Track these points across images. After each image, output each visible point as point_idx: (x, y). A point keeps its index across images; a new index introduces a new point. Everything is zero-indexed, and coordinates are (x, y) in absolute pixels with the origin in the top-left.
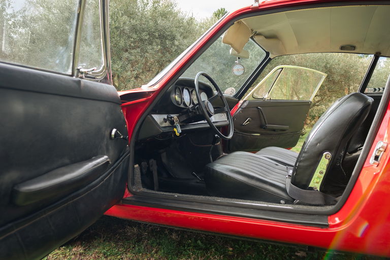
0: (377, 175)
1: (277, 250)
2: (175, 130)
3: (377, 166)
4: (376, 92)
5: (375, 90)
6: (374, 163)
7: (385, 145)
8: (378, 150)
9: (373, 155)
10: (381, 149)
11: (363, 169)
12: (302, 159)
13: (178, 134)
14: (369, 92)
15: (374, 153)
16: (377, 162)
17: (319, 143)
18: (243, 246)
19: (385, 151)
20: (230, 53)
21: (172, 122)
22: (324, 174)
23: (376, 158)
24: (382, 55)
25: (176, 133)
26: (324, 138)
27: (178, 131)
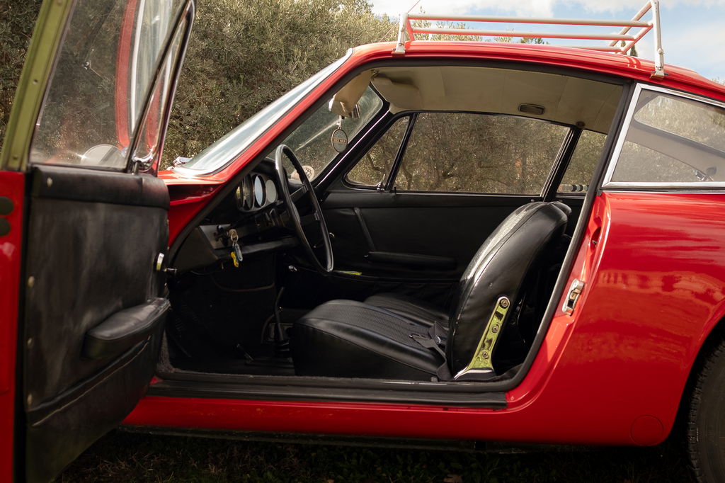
0: (570, 326)
1: (412, 478)
2: (233, 254)
3: (571, 315)
4: (576, 191)
5: (575, 188)
6: (567, 311)
7: (582, 285)
8: (574, 293)
9: (567, 300)
10: (576, 291)
11: (554, 321)
12: (465, 308)
13: (236, 263)
14: (565, 191)
15: (568, 296)
16: (571, 309)
17: (493, 282)
18: (352, 475)
19: (581, 294)
20: (330, 107)
21: (226, 240)
22: (498, 331)
23: (570, 303)
24: (586, 127)
25: (235, 261)
26: (500, 275)
27: (237, 256)
